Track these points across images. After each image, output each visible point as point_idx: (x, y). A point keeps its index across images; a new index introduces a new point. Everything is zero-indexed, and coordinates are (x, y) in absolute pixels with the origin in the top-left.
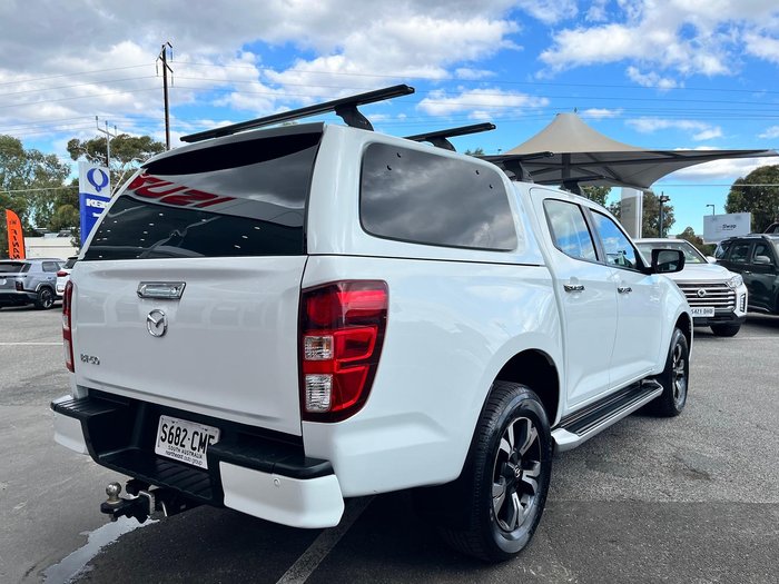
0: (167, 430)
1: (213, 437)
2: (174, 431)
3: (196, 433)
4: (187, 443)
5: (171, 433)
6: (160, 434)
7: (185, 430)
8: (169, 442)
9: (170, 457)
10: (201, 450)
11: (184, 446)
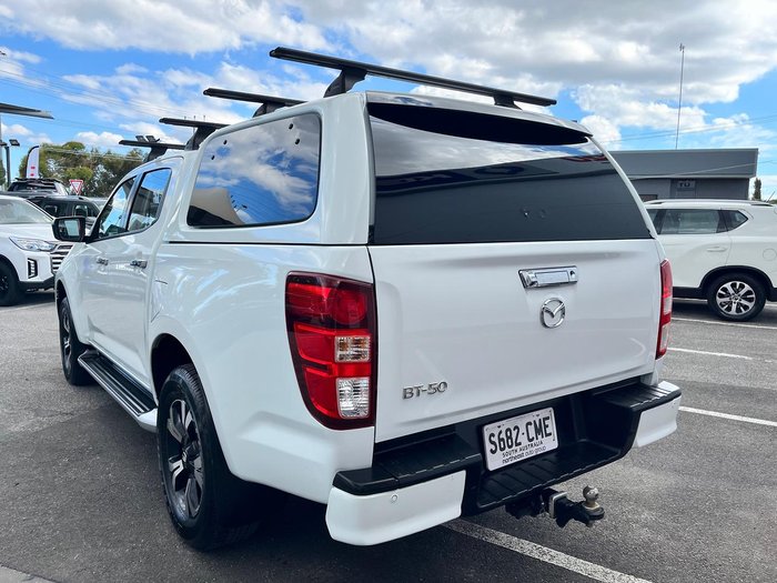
0: (495, 439)
1: (548, 418)
2: (503, 436)
3: (529, 423)
4: (523, 439)
5: (500, 440)
6: (489, 447)
7: (516, 428)
8: (502, 450)
9: (510, 463)
10: (540, 437)
11: (520, 444)
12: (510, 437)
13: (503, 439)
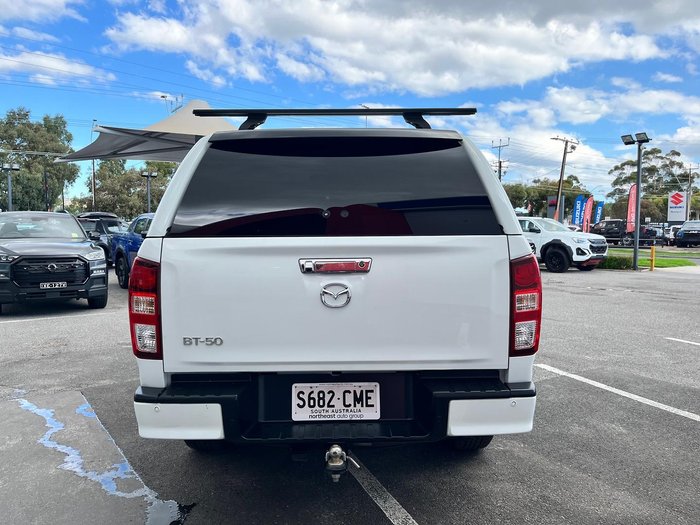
0: (305, 397)
1: (371, 392)
2: (315, 395)
3: (348, 392)
4: (337, 403)
5: (311, 398)
6: (295, 401)
7: (332, 392)
8: (310, 406)
9: (317, 419)
10: (359, 406)
11: (333, 406)
12: (323, 399)
13: (314, 399)
